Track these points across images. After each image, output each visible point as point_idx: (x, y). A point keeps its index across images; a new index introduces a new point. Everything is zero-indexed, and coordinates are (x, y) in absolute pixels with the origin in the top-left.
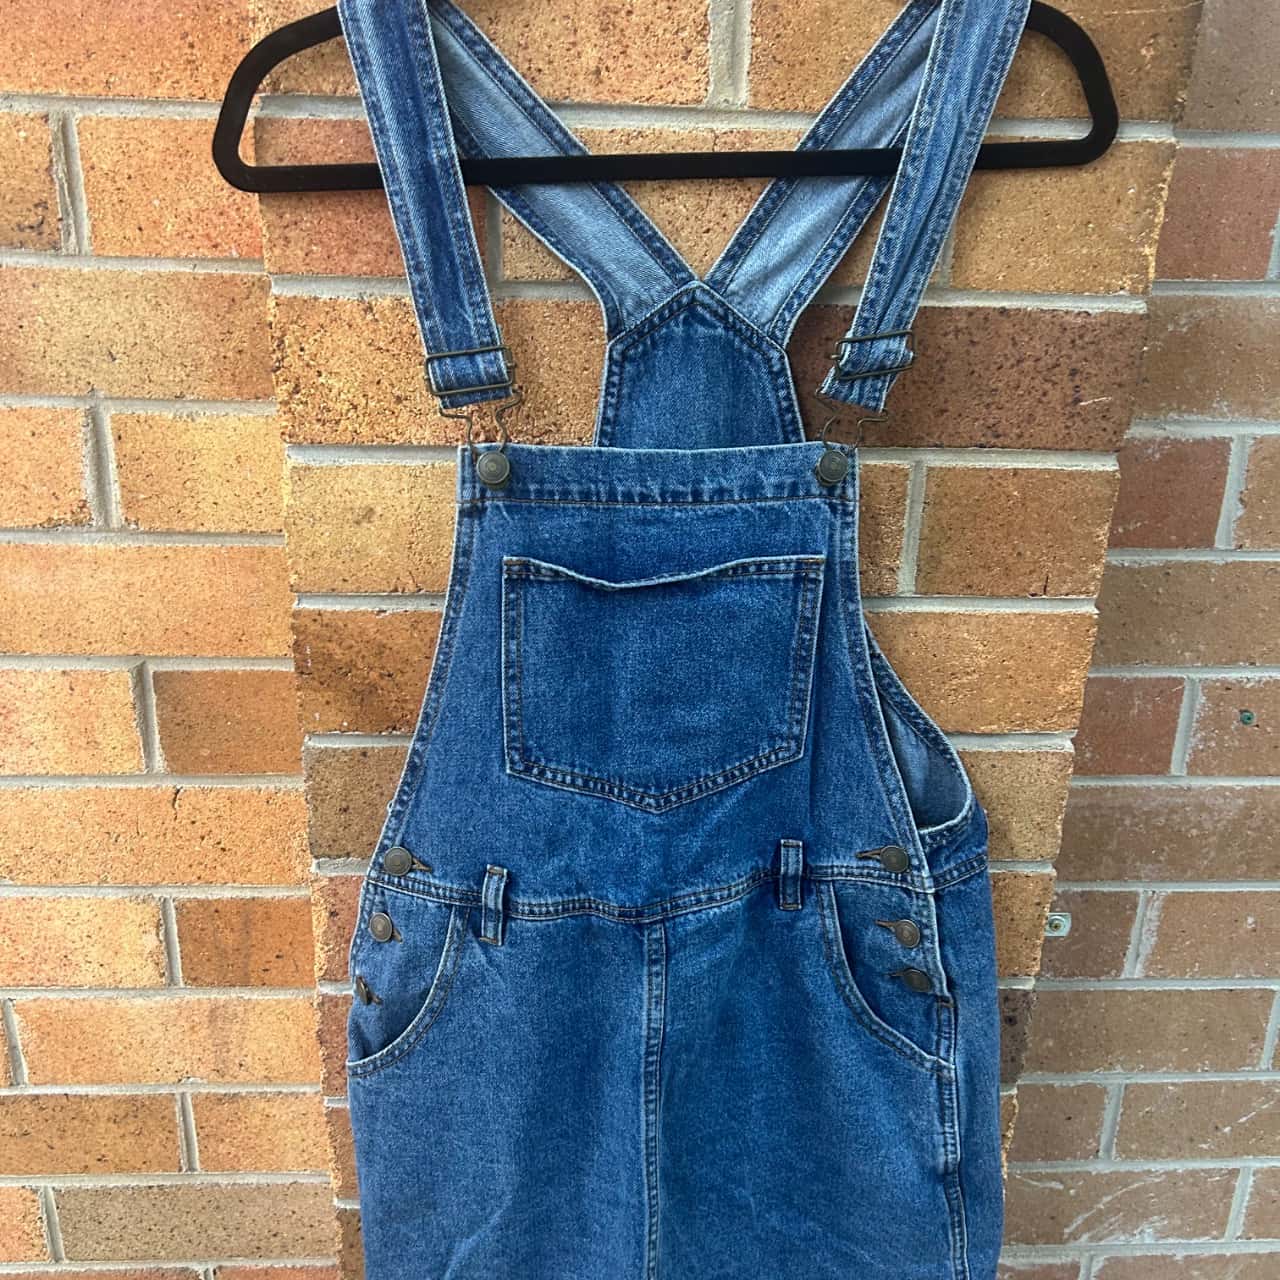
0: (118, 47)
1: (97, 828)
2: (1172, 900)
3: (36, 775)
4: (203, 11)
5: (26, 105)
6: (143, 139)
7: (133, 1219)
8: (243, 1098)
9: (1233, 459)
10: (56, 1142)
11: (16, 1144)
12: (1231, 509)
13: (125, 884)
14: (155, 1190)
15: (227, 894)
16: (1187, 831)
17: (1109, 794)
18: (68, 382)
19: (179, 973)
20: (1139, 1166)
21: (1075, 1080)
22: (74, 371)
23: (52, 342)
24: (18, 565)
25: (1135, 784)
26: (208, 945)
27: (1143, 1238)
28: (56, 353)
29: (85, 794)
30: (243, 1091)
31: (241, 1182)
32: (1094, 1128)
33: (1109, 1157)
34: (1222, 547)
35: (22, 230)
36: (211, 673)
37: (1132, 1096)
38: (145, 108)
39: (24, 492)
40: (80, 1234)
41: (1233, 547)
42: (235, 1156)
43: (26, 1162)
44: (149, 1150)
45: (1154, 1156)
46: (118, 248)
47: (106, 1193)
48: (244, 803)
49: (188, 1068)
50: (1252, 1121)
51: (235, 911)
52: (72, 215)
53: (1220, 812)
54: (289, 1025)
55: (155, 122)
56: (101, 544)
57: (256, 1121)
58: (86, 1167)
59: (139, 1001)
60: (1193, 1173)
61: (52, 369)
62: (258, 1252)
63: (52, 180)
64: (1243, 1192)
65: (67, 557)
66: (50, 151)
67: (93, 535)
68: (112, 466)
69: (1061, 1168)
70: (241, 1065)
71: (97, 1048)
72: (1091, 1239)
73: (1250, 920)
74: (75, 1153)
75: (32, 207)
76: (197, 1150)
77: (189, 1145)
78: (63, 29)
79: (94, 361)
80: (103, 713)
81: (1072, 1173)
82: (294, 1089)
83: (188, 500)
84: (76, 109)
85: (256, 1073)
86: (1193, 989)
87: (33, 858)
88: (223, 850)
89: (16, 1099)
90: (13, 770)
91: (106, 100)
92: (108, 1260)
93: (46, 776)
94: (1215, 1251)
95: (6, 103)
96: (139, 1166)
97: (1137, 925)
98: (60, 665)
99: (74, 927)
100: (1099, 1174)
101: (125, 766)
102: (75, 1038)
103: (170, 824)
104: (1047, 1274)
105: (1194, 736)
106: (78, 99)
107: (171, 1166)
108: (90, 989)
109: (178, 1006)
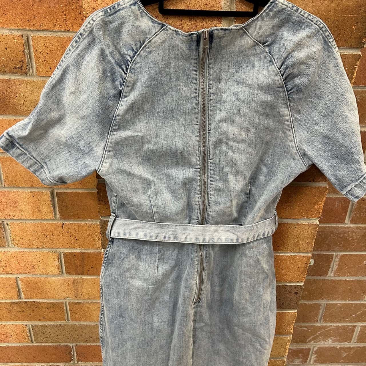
0: (43, 15)
1: (41, 233)
2: (343, 256)
3: (24, 219)
4: (69, 4)
5: (16, 32)
6: (51, 42)
7: (53, 333)
8: (82, 303)
10: (32, 313)
11: (21, 314)
13: (49, 248)
14: (59, 326)
15: (78, 251)
16: (349, 238)
17: (327, 228)
19: (64, 271)
20: (329, 324)
21: (312, 302)
23: (26, 100)
25: (335, 226)
26: (73, 264)
27: (328, 342)
28: (27, 104)
29: (38, 224)
30: (82, 301)
31: (82, 324)
32: (317, 314)
33: (321, 322)
35: (16, 69)
36: (73, 192)
37: (328, 306)
38: (51, 33)
40: (38, 336)
42: (80, 318)
43: (23, 318)
44: (57, 315)
45: (333, 322)
46: (44, 74)
47: (46, 326)
48: (82, 227)
49: (67, 295)
50: (361, 313)
51: (79, 255)
52: (30, 64)
53: (358, 233)
54: (95, 285)
55: (54, 37)
57: (86, 309)
58: (40, 320)
59: (54, 278)
60: (344, 326)
61: (26, 108)
62: (86, 341)
63: (24, 54)
64: (357, 332)
66: (24, 46)
69: (307, 324)
70: (82, 295)
71: (42, 290)
72: (314, 342)
74: (37, 316)
75: (19, 62)
76: (70, 317)
77: (67, 315)
78: (27, 9)
80: (42, 203)
81: (310, 326)
82: (96, 301)
84: (31, 33)
85: (86, 297)
86: (347, 279)
87: (23, 241)
88: (76, 239)
89: (20, 302)
90: (17, 218)
91: (40, 31)
92: (46, 342)
93: (27, 219)
94: (348, 346)
95: (10, 31)
96: (54, 319)
97: (332, 263)
98: (30, 190)
99: (35, 259)
100: (317, 326)
101: (48, 217)
102: (36, 287)
103: (61, 233)
104: (301, 351)
105: (353, 213)
106: (32, 30)
107: (63, 320)
108: (40, 275)
109: (64, 280)
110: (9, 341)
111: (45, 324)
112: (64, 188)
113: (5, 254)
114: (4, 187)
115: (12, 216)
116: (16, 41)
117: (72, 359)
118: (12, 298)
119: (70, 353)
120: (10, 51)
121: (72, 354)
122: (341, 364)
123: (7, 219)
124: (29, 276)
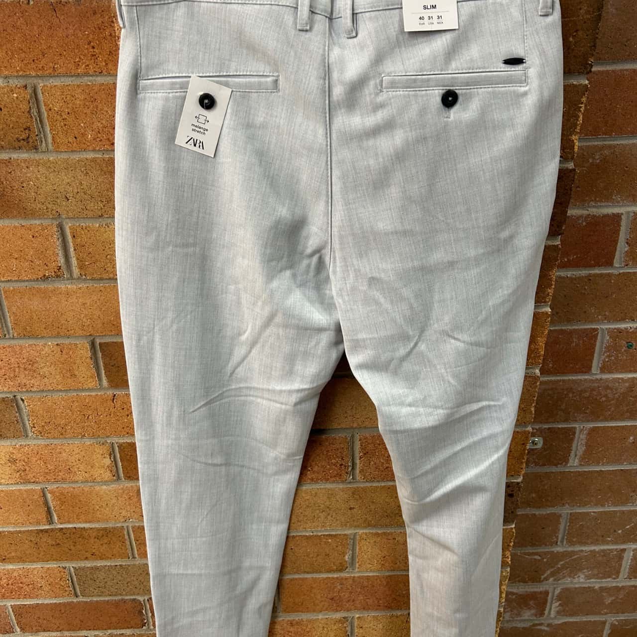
0: (57, 50)
1: (78, 413)
2: (594, 430)
3: (48, 390)
4: (98, 29)
5: (16, 82)
6: (73, 94)
7: (109, 579)
9: (623, 223)
10: (72, 547)
11: (54, 548)
12: (622, 247)
13: (93, 436)
14: (118, 567)
16: (600, 399)
17: (561, 383)
18: (47, 212)
19: (122, 475)
20: (577, 548)
21: (545, 511)
22: (50, 206)
23: (39, 193)
24: (31, 296)
25: (574, 378)
27: (579, 580)
28: (41, 198)
29: (72, 398)
32: (555, 531)
33: (563, 544)
34: (617, 266)
35: (19, 141)
37: (573, 518)
38: (74, 78)
39: (33, 264)
40: (86, 585)
41: (623, 266)
43: (59, 556)
44: (114, 550)
45: (585, 544)
46: (66, 147)
47: (97, 568)
49: (129, 515)
50: (632, 528)
52: (42, 133)
53: (616, 390)
55: (78, 86)
56: (69, 287)
58: (87, 558)
59: (104, 487)
60: (603, 551)
61: (39, 206)
63: (31, 117)
64: (628, 559)
65: (54, 292)
66: (29, 102)
67: (66, 282)
68: (72, 250)
69: (540, 550)
71: (87, 508)
72: (555, 580)
73: (631, 438)
74: (81, 552)
75: (22, 129)
76: (136, 552)
77: (132, 548)
78: (31, 43)
79: (59, 201)
80: (78, 362)
81: (544, 552)
83: (109, 264)
84: (40, 81)
86: (603, 469)
87: (50, 427)
89: (52, 530)
90: (37, 388)
91: (54, 76)
92: (100, 596)
93: (53, 391)
94: (614, 585)
95: (5, 81)
96: (110, 556)
97: (575, 442)
98: (55, 341)
99: (72, 456)
100: (558, 552)
101: (89, 385)
102: (76, 503)
103: (112, 410)
104: (533, 596)
105: (604, 355)
106: (40, 77)
107: (125, 557)
108: (82, 482)
109: (122, 489)
110: (37, 596)
111: (96, 564)
112: (112, 335)
113: (22, 450)
114: (13, 338)
115: (28, 386)
116: (15, 95)
117: (145, 623)
118: (38, 523)
119: (140, 612)
120: (6, 113)
121: (144, 613)
122: (604, 616)
123: (22, 392)
124: (64, 486)
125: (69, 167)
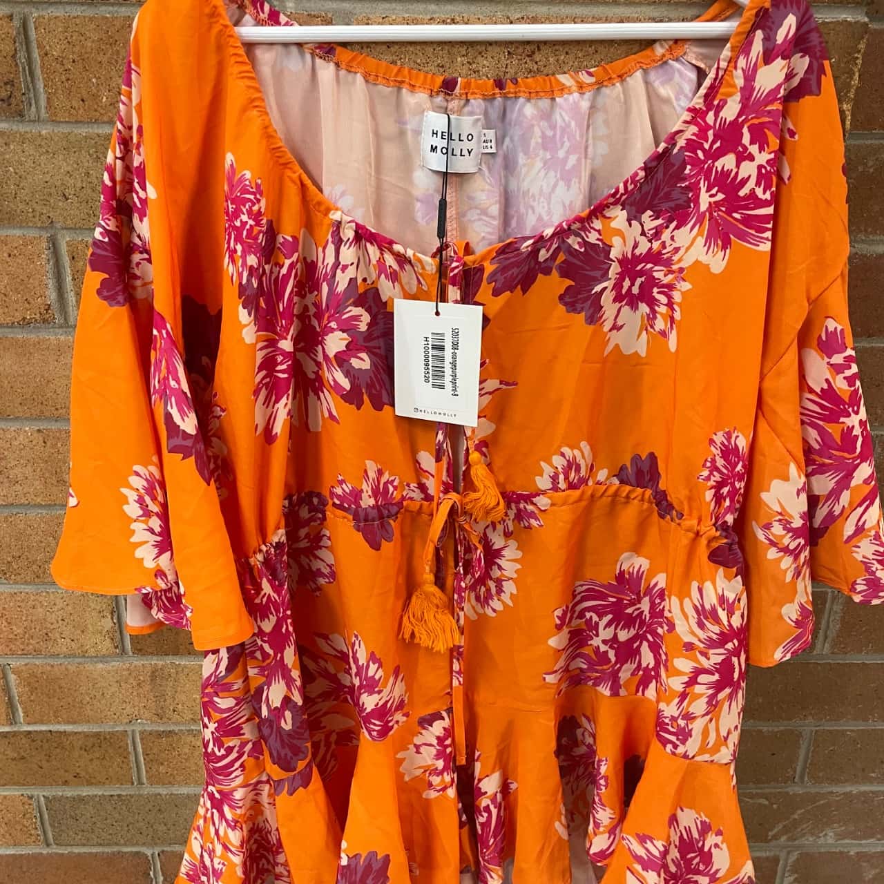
3: (21, 505)
6: (83, 31)
7: (100, 818)
8: (176, 734)
10: (44, 764)
11: (16, 765)
14: (116, 798)
18: (34, 217)
19: (128, 646)
21: (777, 726)
22: (38, 208)
23: (22, 184)
27: (826, 840)
29: (57, 518)
30: (176, 729)
31: (176, 792)
32: (791, 761)
33: (802, 782)
37: (821, 738)
38: (83, 8)
39: (4, 298)
40: (63, 827)
42: (171, 775)
43: (23, 777)
44: (110, 769)
45: (835, 781)
46: (67, 115)
47: (81, 799)
49: (136, 713)
52: (32, 90)
55: (91, 19)
56: (62, 338)
57: (186, 750)
58: (66, 781)
59: (100, 666)
61: (21, 206)
63: (17, 64)
65: (38, 346)
66: (15, 42)
67: (57, 330)
68: (69, 279)
69: (767, 789)
70: (174, 711)
71: (72, 698)
72: (789, 839)
74: (57, 772)
75: (2, 85)
76: (144, 773)
77: (138, 767)
79: (52, 201)
81: (775, 793)
84: (34, 10)
85: (185, 716)
86: (867, 662)
87: (20, 564)
89: (15, 734)
90: (4, 501)
92: (84, 845)
93: (28, 506)
94: (879, 849)
96: (103, 780)
97: (826, 616)
98: (36, 425)
99: (51, 613)
100: (794, 794)
102: (55, 691)
107: (126, 781)
108: (65, 656)
109: (128, 669)
111: (80, 793)
119: (146, 875)
121: (152, 876)
124: (37, 662)
125: (70, 146)
